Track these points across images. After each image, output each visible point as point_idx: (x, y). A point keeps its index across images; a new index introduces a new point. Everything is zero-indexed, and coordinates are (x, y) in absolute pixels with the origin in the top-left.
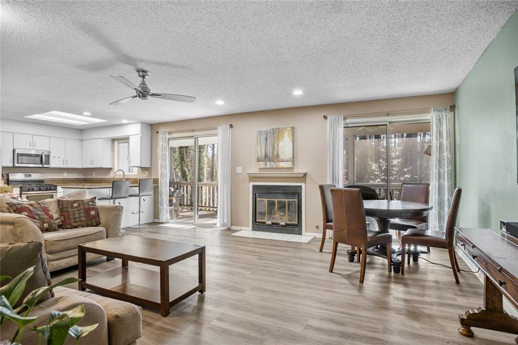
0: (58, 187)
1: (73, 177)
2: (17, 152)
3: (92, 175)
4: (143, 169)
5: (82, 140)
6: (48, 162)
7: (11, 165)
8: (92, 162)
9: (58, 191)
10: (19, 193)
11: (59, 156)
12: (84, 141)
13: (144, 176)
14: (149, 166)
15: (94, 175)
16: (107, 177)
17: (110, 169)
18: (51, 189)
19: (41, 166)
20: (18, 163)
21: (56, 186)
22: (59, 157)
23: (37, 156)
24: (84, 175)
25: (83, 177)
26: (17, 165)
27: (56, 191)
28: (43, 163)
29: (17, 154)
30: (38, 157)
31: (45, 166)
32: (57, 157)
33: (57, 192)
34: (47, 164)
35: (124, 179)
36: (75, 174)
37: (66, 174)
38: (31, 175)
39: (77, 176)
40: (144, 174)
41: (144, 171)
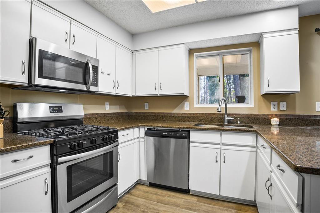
2: (39, 46)
3: (143, 107)
7: (23, 80)
8: (158, 86)
11: (109, 73)
12: (136, 53)
19: (84, 87)
20: (41, 76)
25: (126, 111)
26: (40, 81)
28: (90, 82)
29: (40, 51)
31: (92, 89)
32: (105, 74)
35: (226, 116)
36: (118, 106)
37: (108, 106)
38: (61, 107)
39: (120, 109)
40: (274, 108)
41: (272, 102)
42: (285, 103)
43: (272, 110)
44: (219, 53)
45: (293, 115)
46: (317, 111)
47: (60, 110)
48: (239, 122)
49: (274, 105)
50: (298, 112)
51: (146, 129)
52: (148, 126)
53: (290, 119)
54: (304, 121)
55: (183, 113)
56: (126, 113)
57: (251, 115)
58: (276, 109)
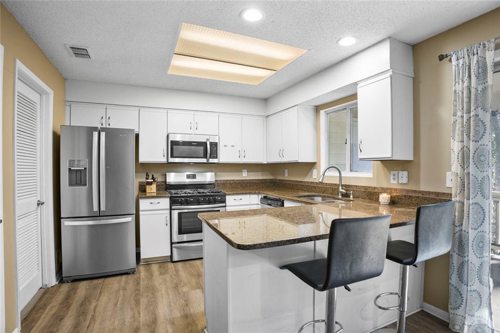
0: (227, 197)
1: (257, 178)
2: (172, 138)
3: (284, 174)
4: (390, 164)
5: (267, 116)
6: (214, 154)
7: (164, 160)
8: (281, 153)
9: (227, 205)
10: (169, 207)
12: (269, 118)
13: (392, 181)
14: (411, 158)
15: (287, 175)
16: (306, 180)
17: (311, 166)
18: (215, 202)
19: (204, 160)
20: (173, 156)
21: (225, 195)
22: (233, 146)
23: (199, 144)
24: (272, 174)
25: (272, 177)
26: (171, 160)
27: (224, 204)
28: (208, 156)
29: (171, 141)
30: (201, 146)
31: (211, 161)
32: (229, 146)
33: (225, 206)
34: (214, 158)
35: (340, 187)
36: (260, 173)
37: (246, 173)
38: (195, 175)
39: (262, 175)
40: (394, 179)
41: (392, 170)
42: (405, 174)
43: (391, 182)
44: (346, 106)
45: (415, 191)
46: (447, 186)
47: (194, 177)
48: (351, 196)
49: (394, 175)
50: (423, 187)
51: (263, 197)
52: (263, 194)
53: (410, 196)
54: (426, 201)
55: (312, 182)
56: (272, 180)
57: (369, 187)
58: (395, 182)
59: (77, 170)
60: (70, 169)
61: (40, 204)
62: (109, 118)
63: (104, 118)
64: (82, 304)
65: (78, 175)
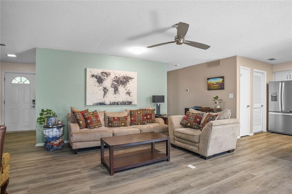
59: (274, 96)
60: (272, 96)
61: (262, 106)
62: (291, 76)
63: (288, 76)
64: (270, 136)
65: (275, 97)
